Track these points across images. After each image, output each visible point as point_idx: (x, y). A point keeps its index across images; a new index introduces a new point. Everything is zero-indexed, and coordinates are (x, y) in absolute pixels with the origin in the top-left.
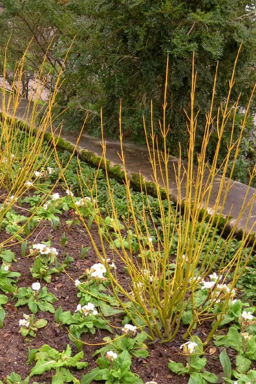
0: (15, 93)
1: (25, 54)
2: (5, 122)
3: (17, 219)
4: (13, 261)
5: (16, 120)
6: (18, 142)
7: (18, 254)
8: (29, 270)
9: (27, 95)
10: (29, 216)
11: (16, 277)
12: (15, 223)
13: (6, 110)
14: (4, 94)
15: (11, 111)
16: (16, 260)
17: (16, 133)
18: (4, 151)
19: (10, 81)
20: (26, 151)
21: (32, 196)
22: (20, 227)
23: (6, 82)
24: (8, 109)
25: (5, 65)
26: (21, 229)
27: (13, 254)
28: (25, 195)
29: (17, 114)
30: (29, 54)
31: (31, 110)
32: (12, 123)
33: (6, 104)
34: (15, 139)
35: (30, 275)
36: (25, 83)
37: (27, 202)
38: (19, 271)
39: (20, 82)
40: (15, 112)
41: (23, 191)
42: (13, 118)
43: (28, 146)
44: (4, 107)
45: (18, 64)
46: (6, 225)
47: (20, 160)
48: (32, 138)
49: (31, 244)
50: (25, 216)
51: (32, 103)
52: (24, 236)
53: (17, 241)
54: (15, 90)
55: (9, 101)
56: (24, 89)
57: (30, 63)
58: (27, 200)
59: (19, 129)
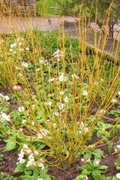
0: (104, 33)
1: (111, 5)
2: (96, 55)
3: (105, 126)
4: (102, 158)
5: (104, 53)
6: (106, 70)
7: (106, 152)
8: (114, 164)
9: (113, 35)
10: (114, 124)
11: (104, 169)
12: (103, 129)
13: (97, 47)
14: (96, 34)
15: (100, 47)
16: (104, 157)
17: (105, 63)
18: (96, 77)
19: (100, 25)
20: (112, 76)
21: (116, 110)
22: (107, 132)
23: (97, 26)
24: (98, 45)
25: (96, 14)
26: (108, 134)
27: (102, 152)
28: (111, 109)
29: (105, 49)
30: (114, 5)
31: (115, 46)
32: (101, 56)
33: (97, 42)
34: (104, 68)
35: (115, 168)
36: (111, 26)
37: (112, 114)
38: (106, 165)
39: (108, 26)
40: (104, 47)
41: (109, 106)
42: (102, 52)
43: (113, 73)
44: (95, 44)
45: (106, 13)
46: (97, 131)
47: (107, 83)
48: (116, 67)
49: (115, 145)
50: (111, 124)
51: (116, 41)
52: (110, 139)
53: (105, 143)
54: (104, 32)
55: (100, 39)
56: (110, 31)
57: (115, 12)
58: (112, 112)
59: (106, 60)
